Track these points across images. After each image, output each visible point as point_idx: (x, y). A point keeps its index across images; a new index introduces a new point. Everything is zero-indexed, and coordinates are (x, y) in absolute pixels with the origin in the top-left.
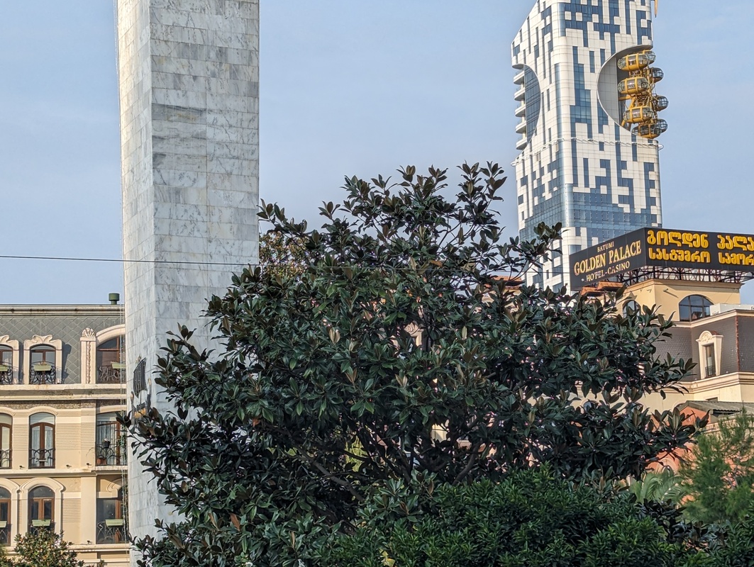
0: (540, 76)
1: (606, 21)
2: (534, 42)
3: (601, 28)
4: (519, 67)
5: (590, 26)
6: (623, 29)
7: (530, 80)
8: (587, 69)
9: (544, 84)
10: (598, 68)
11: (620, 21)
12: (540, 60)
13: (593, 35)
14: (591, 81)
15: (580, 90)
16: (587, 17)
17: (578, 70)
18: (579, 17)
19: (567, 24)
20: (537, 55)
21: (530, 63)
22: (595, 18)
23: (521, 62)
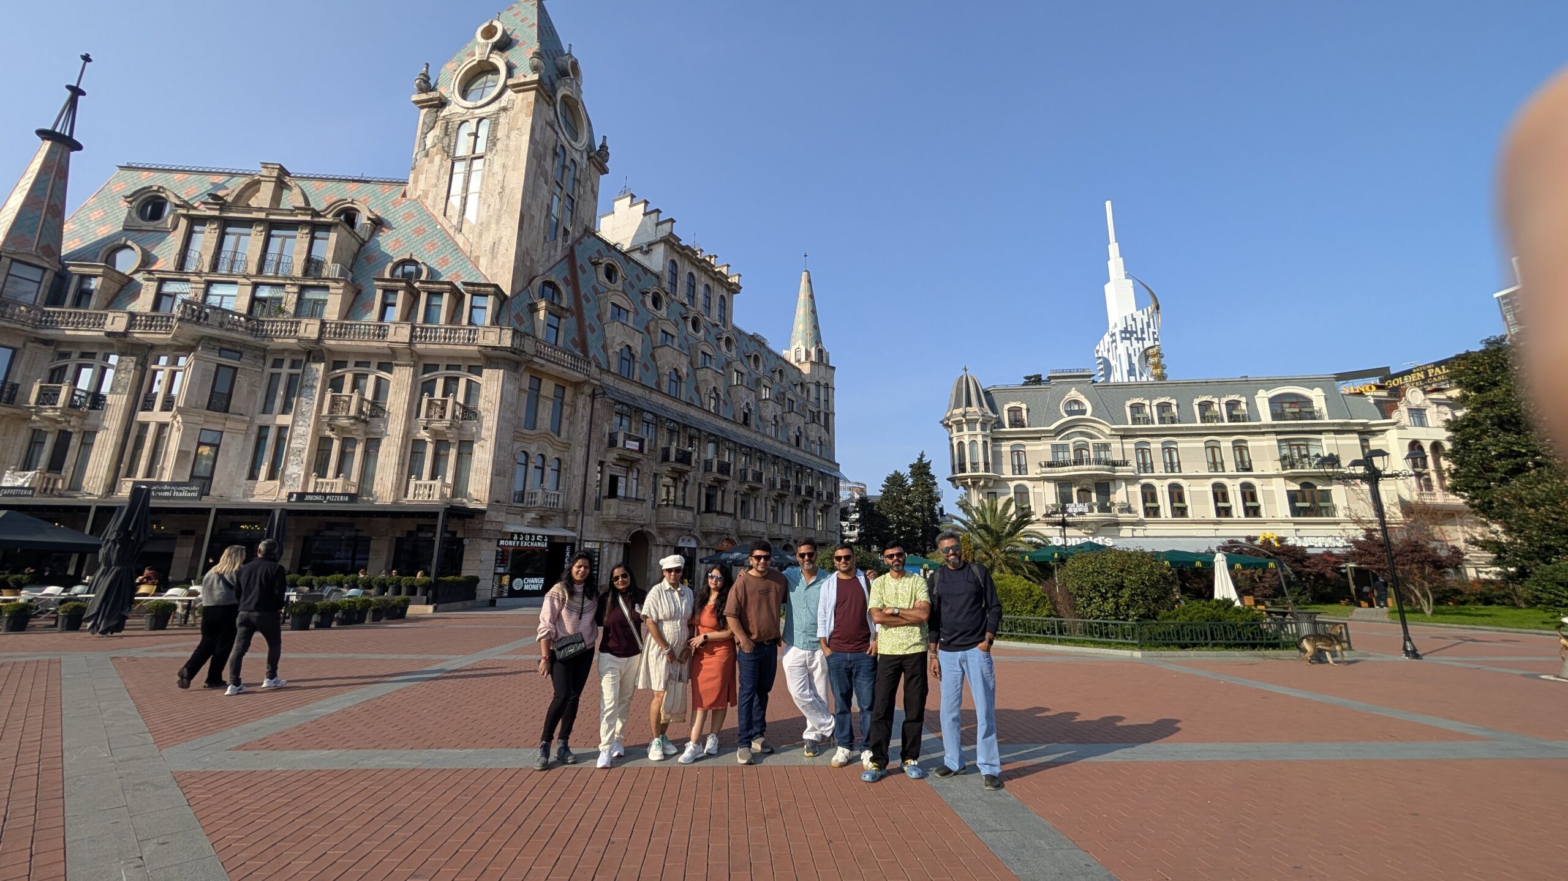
0: (1111, 360)
1: (1140, 336)
2: (1107, 347)
3: (1137, 339)
4: (1100, 358)
5: (1133, 338)
6: (1147, 339)
7: (1106, 362)
8: (1133, 355)
9: (1113, 363)
10: (1138, 355)
11: (1145, 336)
12: (1110, 353)
13: (1134, 342)
14: (1135, 360)
15: (1131, 364)
16: (1131, 335)
17: (1129, 356)
18: (1128, 335)
19: (1123, 339)
20: (1109, 351)
21: (1105, 355)
22: (1135, 335)
23: (1100, 355)
